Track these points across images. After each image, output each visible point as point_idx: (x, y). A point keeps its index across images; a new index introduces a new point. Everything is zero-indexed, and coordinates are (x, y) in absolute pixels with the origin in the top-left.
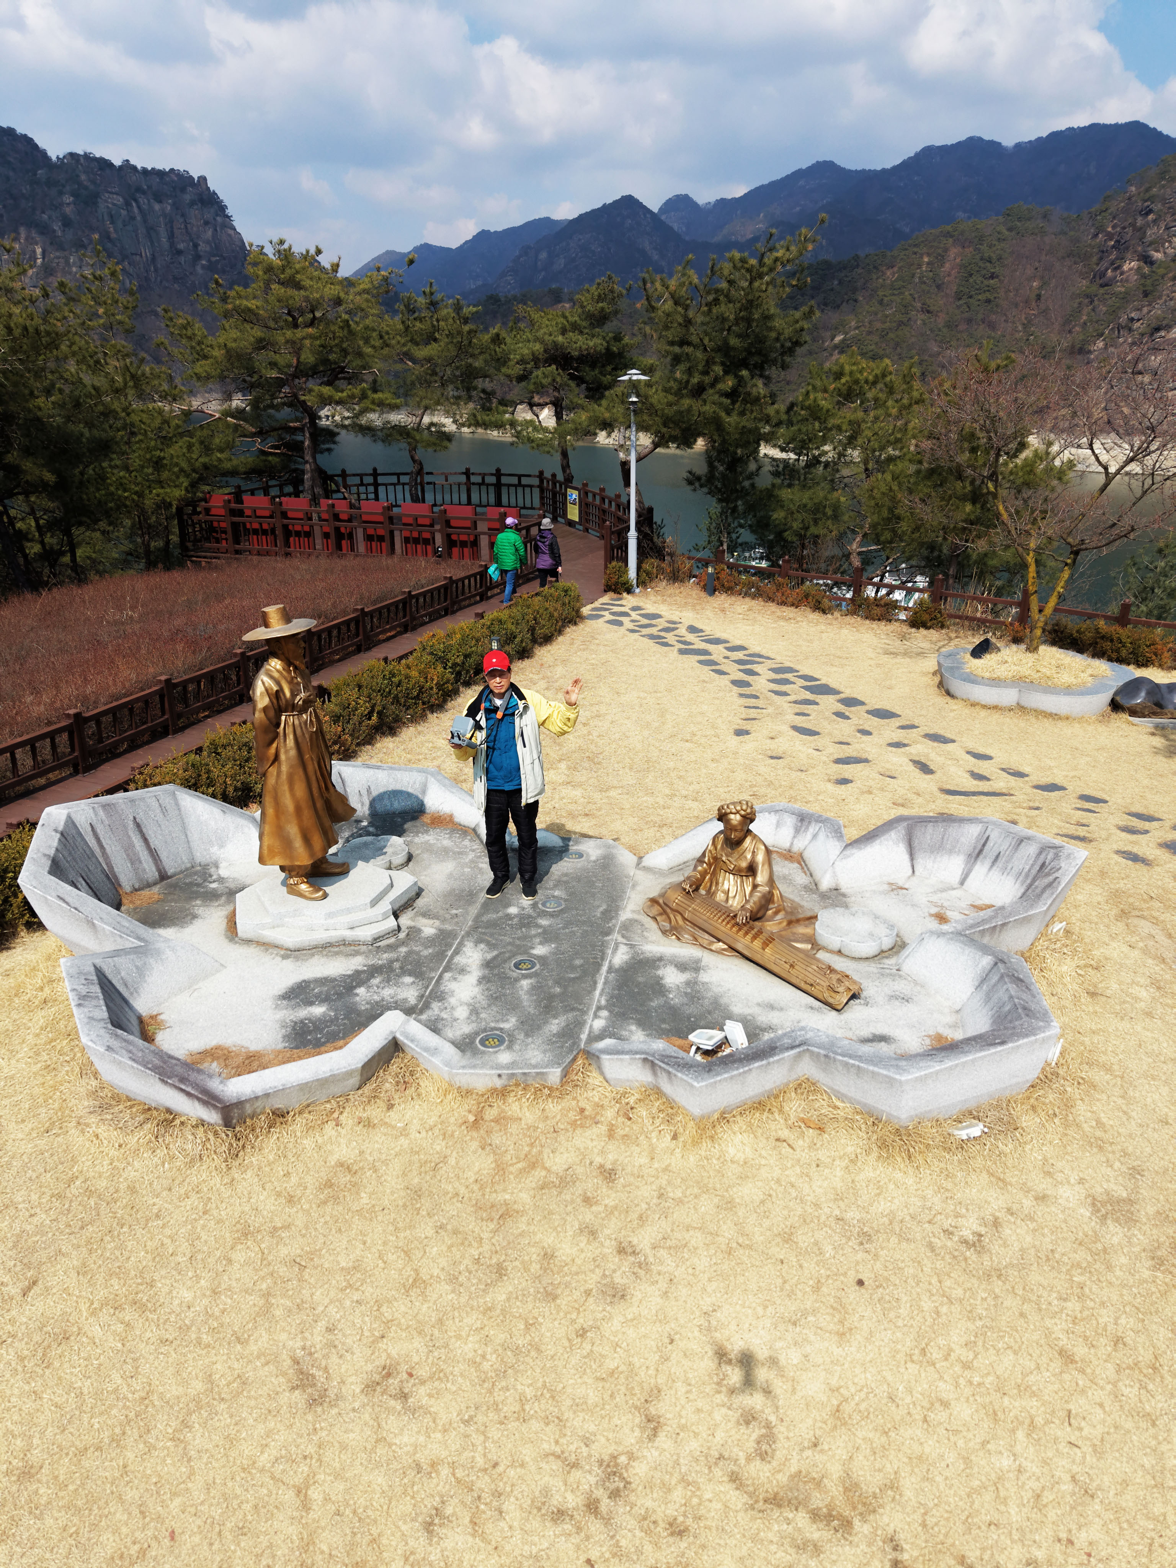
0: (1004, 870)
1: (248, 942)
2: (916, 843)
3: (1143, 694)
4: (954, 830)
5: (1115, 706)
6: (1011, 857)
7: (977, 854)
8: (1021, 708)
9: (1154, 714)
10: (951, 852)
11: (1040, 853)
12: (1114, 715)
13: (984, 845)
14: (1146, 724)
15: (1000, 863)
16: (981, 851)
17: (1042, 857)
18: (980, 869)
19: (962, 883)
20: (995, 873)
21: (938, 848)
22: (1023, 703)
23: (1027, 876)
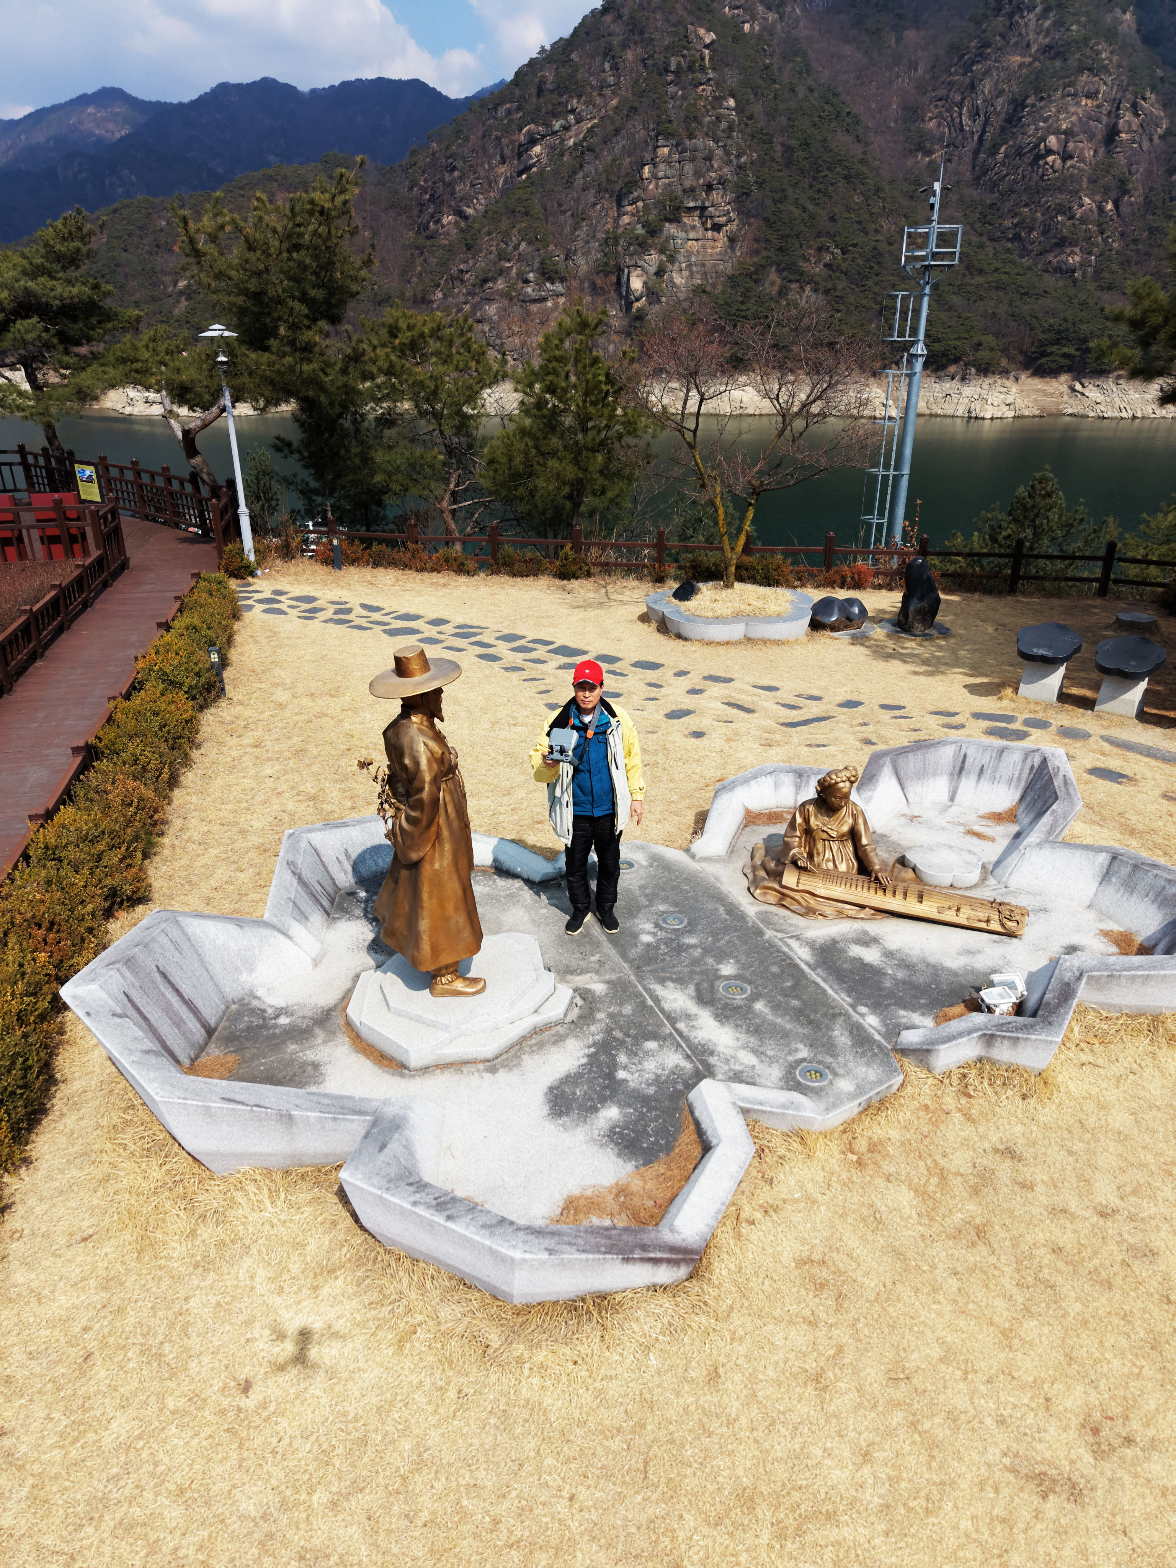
0: (993, 779)
1: (425, 1070)
2: (902, 774)
3: (836, 610)
4: (932, 755)
5: (816, 625)
6: (996, 769)
7: (960, 769)
8: (749, 640)
9: (846, 627)
10: (934, 774)
11: (1026, 758)
12: (815, 634)
13: (963, 762)
14: (843, 636)
15: (987, 774)
16: (962, 769)
17: (1029, 761)
18: (967, 785)
19: (952, 799)
20: (985, 784)
21: (923, 774)
22: (750, 635)
23: (1019, 779)
